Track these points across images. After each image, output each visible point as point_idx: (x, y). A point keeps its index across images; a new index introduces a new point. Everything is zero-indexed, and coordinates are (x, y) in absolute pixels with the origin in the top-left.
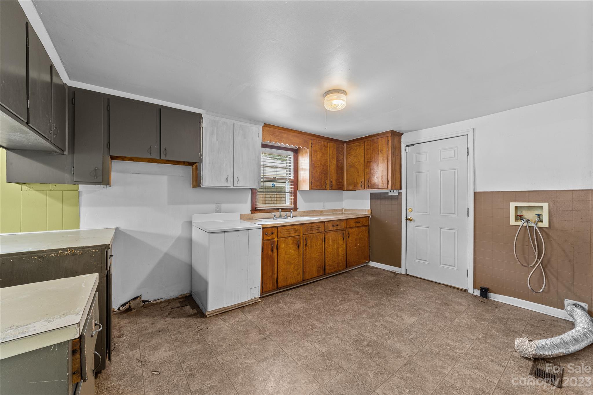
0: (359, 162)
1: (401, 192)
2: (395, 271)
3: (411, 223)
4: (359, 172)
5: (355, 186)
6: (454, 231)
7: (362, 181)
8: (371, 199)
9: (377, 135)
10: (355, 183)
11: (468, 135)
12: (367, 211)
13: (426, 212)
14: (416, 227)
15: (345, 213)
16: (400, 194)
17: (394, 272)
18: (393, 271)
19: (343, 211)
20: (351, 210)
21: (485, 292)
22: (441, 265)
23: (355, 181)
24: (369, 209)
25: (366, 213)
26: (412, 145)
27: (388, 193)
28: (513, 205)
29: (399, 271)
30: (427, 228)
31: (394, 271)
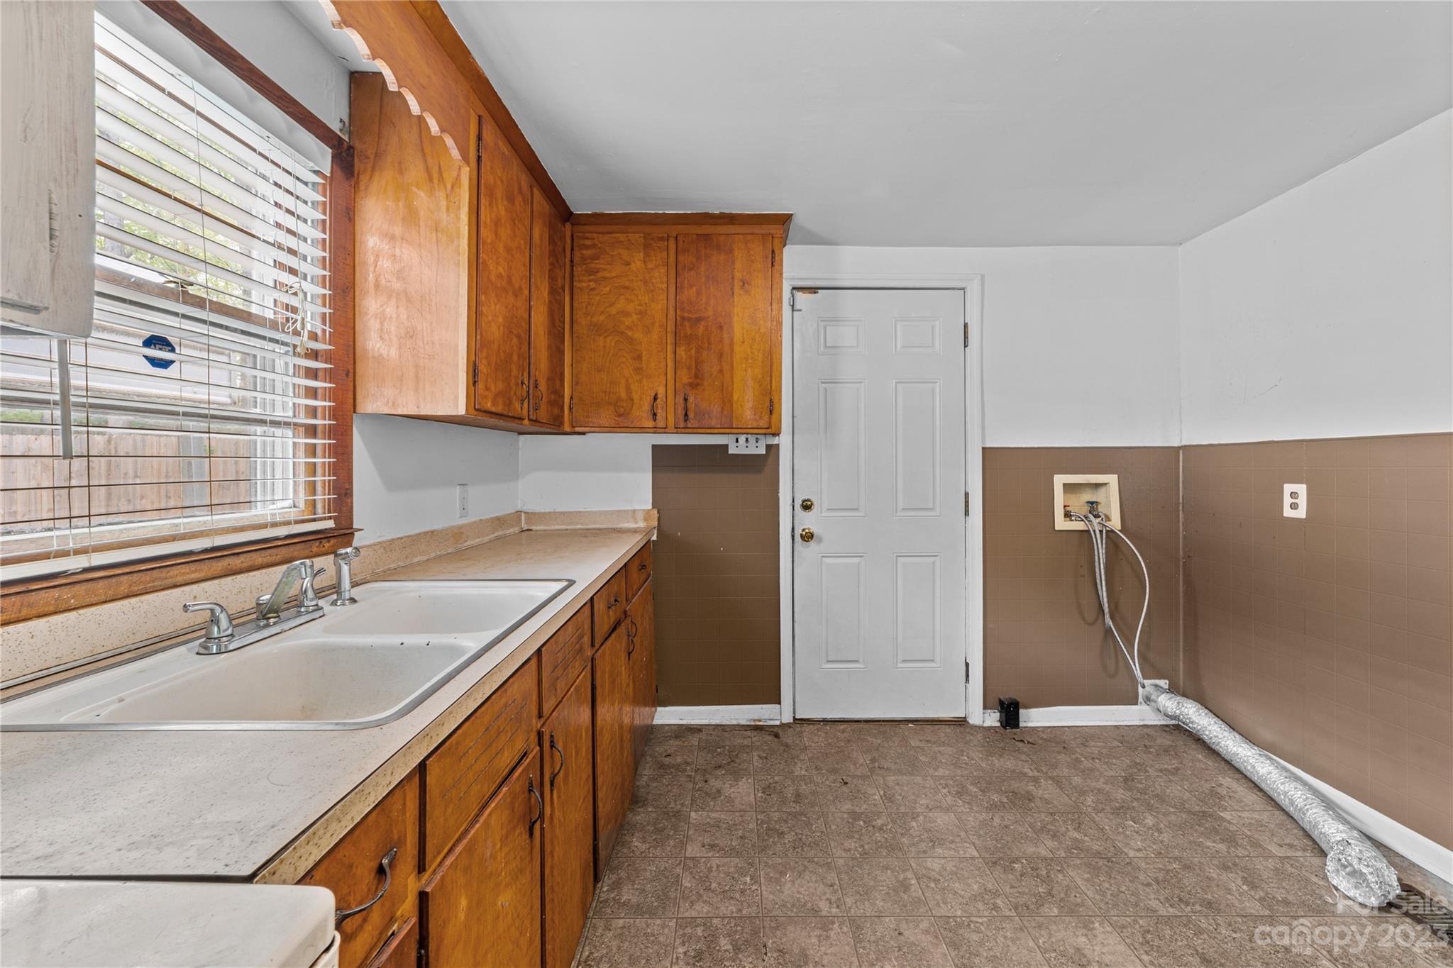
0: (642, 314)
1: (778, 445)
2: (760, 721)
3: (808, 547)
4: (639, 357)
5: (620, 415)
6: (933, 559)
7: (656, 394)
8: (656, 467)
9: (730, 219)
10: (619, 399)
11: (968, 290)
12: (640, 516)
13: (857, 509)
14: (824, 559)
15: (533, 528)
16: (773, 450)
17: (757, 723)
18: (752, 723)
19: (520, 520)
20: (563, 513)
21: (1010, 713)
22: (899, 665)
23: (623, 394)
24: (650, 507)
25: (636, 522)
26: (813, 290)
27: (727, 445)
28: (1059, 480)
29: (772, 717)
30: (856, 560)
31: (754, 720)
